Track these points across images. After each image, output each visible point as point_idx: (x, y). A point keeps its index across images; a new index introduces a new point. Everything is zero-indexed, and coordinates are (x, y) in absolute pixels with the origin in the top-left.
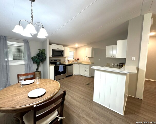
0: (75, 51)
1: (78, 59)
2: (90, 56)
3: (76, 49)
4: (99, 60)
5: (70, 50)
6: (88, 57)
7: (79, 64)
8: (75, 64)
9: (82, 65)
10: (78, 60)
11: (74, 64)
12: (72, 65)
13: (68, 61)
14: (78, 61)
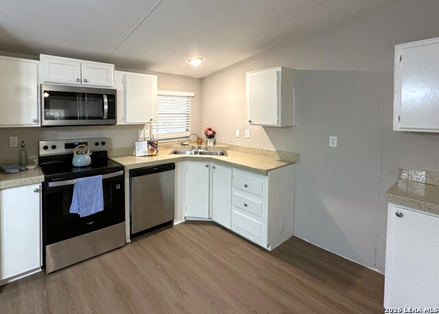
0: (193, 94)
1: (210, 133)
2: (274, 121)
3: (201, 82)
4: (333, 142)
5: (159, 88)
6: (265, 127)
7: (212, 164)
8: (188, 164)
9: (228, 170)
10: (211, 137)
11: (184, 159)
12: (170, 166)
13: (150, 143)
14: (210, 143)
